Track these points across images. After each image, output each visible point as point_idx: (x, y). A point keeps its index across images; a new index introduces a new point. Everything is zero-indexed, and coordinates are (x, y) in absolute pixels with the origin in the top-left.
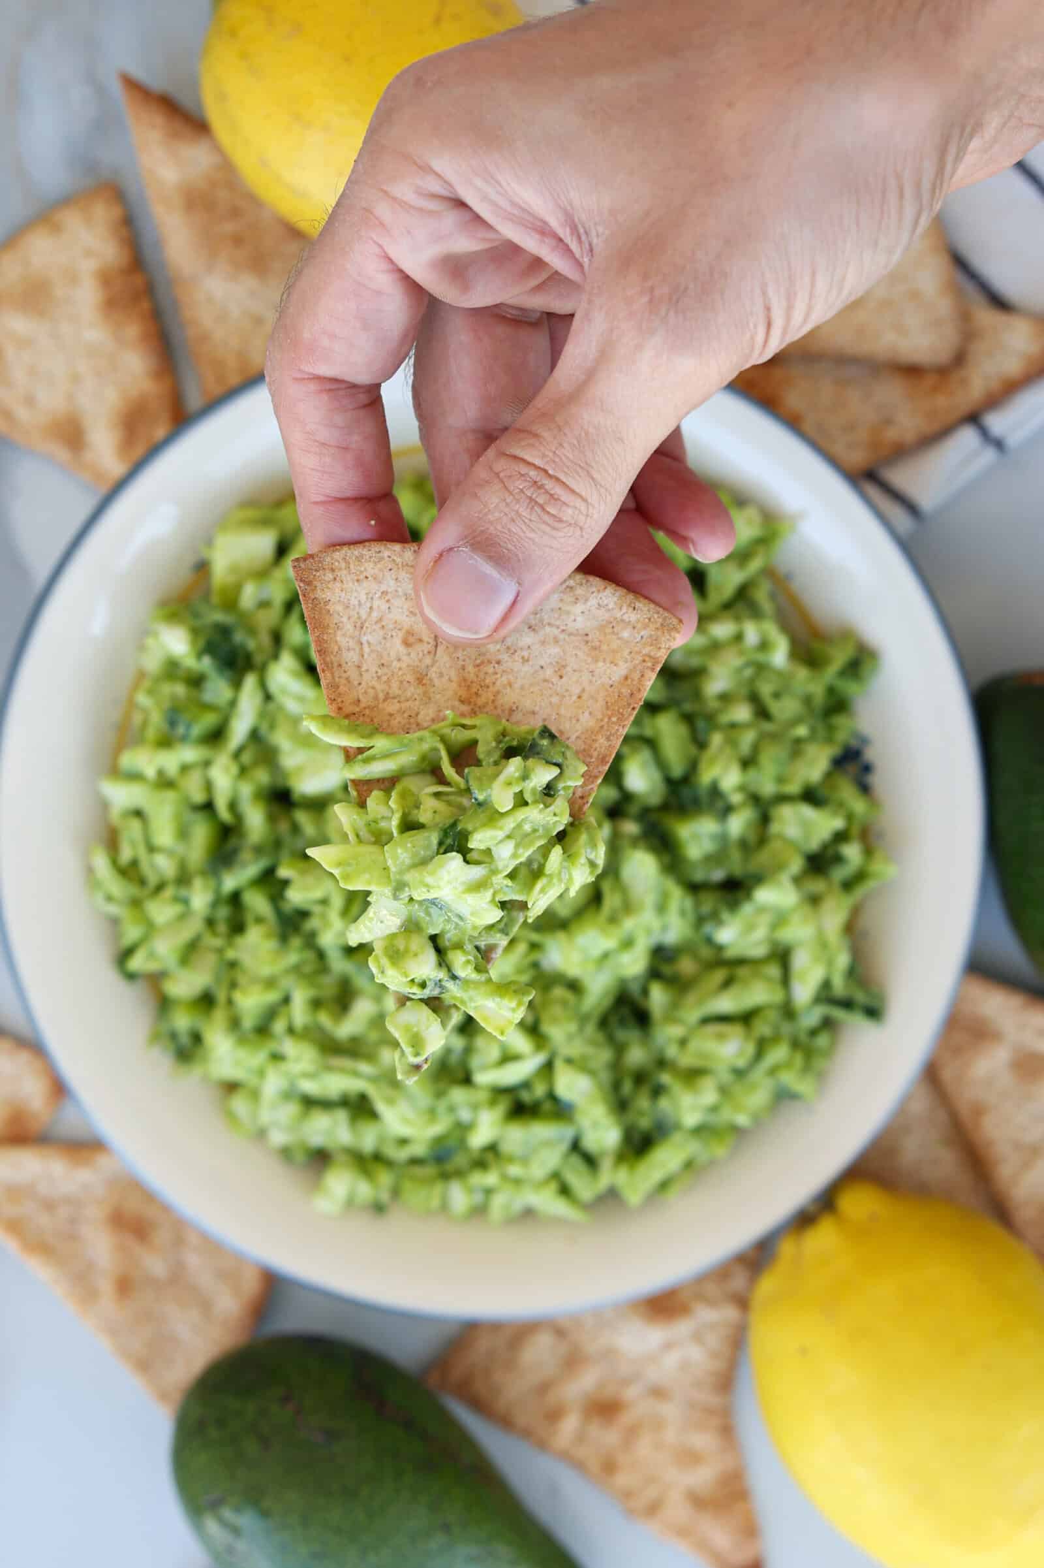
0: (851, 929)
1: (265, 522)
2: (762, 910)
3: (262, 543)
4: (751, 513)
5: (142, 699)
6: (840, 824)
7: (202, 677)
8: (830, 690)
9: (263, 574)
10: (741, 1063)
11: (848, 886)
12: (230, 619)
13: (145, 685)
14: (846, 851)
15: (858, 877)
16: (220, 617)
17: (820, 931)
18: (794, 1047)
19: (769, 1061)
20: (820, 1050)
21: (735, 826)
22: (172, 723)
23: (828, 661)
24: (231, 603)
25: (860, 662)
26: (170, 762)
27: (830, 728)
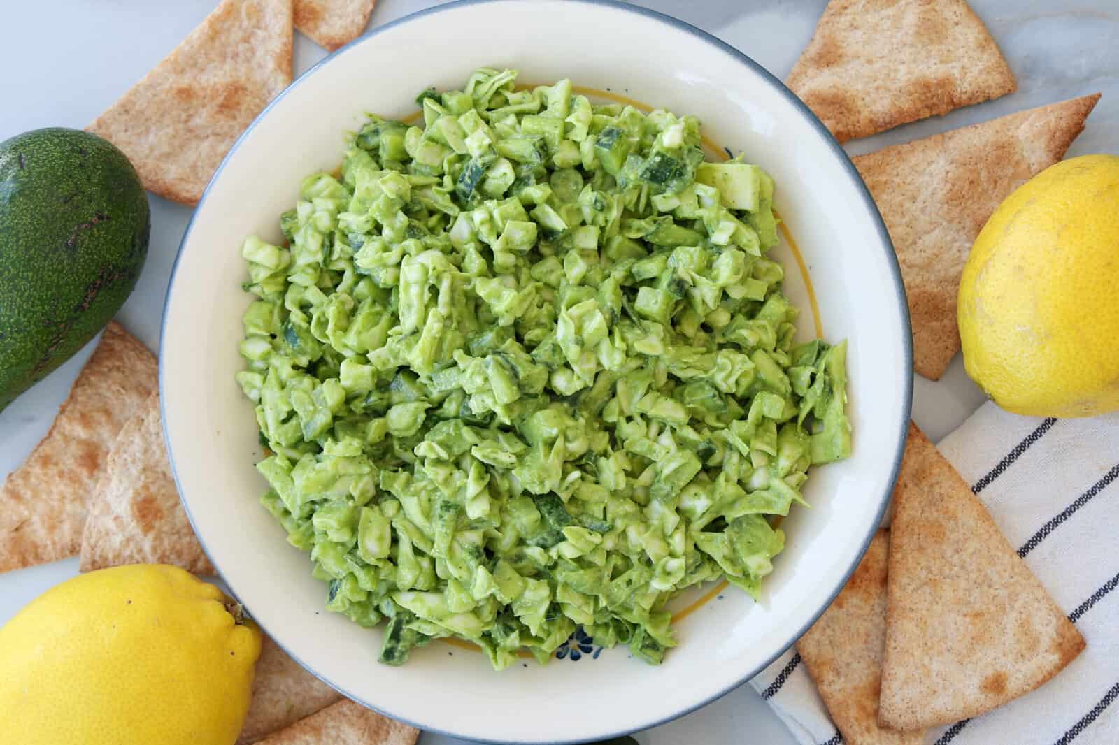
0: (454, 640)
1: (761, 201)
2: (471, 572)
3: (746, 201)
4: (768, 567)
5: (629, 109)
6: (533, 633)
7: (645, 156)
8: (635, 626)
9: (722, 201)
10: (360, 553)
11: (487, 636)
12: (688, 176)
13: (639, 112)
14: (515, 635)
15: (494, 646)
16: (690, 169)
17: (452, 614)
18: (369, 594)
19: (360, 574)
20: (365, 615)
21: (534, 553)
22: (610, 133)
23: (656, 626)
24: (699, 178)
25: (656, 650)
26: (580, 133)
27: (606, 625)
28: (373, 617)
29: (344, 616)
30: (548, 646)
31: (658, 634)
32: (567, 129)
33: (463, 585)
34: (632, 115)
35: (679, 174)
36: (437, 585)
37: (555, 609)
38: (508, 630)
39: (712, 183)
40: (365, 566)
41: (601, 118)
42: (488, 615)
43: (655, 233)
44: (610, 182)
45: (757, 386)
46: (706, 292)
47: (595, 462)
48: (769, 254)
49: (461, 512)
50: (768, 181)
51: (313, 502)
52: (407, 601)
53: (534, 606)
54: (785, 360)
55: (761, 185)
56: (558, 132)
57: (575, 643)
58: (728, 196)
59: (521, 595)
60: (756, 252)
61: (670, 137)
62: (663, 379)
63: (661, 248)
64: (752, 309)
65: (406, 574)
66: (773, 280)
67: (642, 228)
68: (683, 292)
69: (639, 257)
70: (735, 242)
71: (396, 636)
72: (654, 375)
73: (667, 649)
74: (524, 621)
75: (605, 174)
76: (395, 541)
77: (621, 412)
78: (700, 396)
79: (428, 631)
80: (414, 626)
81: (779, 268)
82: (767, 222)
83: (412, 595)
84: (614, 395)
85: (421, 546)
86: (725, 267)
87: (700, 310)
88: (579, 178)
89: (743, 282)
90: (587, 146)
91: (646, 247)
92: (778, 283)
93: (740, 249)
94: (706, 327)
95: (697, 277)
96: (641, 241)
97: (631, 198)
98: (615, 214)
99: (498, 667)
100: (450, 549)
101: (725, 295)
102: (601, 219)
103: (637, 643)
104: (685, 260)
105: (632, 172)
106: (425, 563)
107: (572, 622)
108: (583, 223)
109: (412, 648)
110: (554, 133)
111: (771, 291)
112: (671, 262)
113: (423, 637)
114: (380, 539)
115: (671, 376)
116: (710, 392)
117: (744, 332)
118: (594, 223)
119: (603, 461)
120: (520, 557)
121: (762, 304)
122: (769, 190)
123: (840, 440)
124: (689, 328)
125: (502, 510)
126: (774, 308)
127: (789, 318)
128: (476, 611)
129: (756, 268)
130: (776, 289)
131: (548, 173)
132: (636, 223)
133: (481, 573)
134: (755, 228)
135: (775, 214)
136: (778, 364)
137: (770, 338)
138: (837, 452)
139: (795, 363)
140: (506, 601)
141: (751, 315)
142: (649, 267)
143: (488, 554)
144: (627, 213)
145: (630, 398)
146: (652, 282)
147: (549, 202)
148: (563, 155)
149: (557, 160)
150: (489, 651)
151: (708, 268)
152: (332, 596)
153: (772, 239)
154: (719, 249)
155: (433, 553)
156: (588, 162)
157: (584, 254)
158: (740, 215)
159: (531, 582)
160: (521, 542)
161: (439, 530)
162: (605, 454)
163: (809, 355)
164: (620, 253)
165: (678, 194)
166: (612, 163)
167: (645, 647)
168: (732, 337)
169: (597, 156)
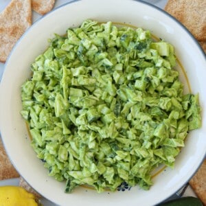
0: (85, 186)
1: (170, 53)
2: (90, 165)
3: (165, 53)
5: (129, 28)
6: (110, 183)
7: (135, 42)
8: (141, 179)
9: (158, 53)
10: (59, 158)
11: (96, 184)
12: (148, 48)
13: (132, 29)
14: (104, 184)
15: (98, 186)
16: (148, 45)
17: (85, 178)
18: (61, 171)
19: (58, 164)
20: (59, 177)
21: (109, 159)
22: (124, 36)
23: (147, 179)
24: (151, 47)
25: (147, 186)
26: (114, 38)
27: (132, 180)
28: (62, 178)
29: (53, 177)
30: (114, 187)
31: (147, 181)
32: (111, 37)
33: (88, 169)
34: (130, 30)
35: (145, 47)
36: (81, 169)
37: (116, 176)
38: (102, 182)
39: (155, 49)
40: (60, 162)
41: (121, 32)
42: (95, 178)
43: (140, 64)
44: (125, 50)
45: (173, 108)
46: (155, 81)
47: (126, 132)
48: (173, 68)
49: (87, 146)
50: (172, 47)
51: (46, 141)
52: (71, 173)
53: (110, 175)
54: (180, 100)
55: (170, 48)
56: (108, 37)
57: (123, 186)
58: (160, 52)
59: (105, 172)
60: (169, 68)
61: (142, 37)
62: (144, 107)
63: (142, 68)
64: (170, 85)
65: (72, 165)
66: (175, 76)
67: (136, 63)
68: (149, 81)
69: (135, 72)
70: (163, 65)
71: (69, 185)
72: (142, 106)
73: (150, 186)
74: (107, 180)
75: (124, 48)
76: (69, 155)
77: (132, 117)
78: (156, 112)
79: (78, 182)
80: (74, 181)
81: (177, 72)
82: (172, 59)
83: (73, 172)
84: (130, 112)
85: (76, 157)
86: (161, 73)
87: (154, 86)
88: (115, 49)
89: (166, 77)
90: (118, 40)
91: (137, 69)
92: (177, 77)
93: (165, 67)
94: (156, 91)
95: (153, 77)
96: (135, 67)
97: (131, 55)
98: (127, 60)
99: (99, 192)
100: (84, 158)
101: (161, 81)
102: (123, 61)
103: (141, 185)
104: (149, 71)
105: (132, 47)
106: (77, 162)
107: (122, 179)
108: (118, 63)
109: (74, 188)
110: (107, 38)
111: (175, 80)
112: (145, 72)
113: (77, 184)
114: (65, 155)
115: (147, 106)
116: (159, 110)
117: (168, 92)
118: (121, 63)
119: (128, 132)
120: (105, 161)
121: (173, 83)
122: (172, 50)
123: (198, 123)
124: (151, 92)
125: (99, 146)
126: (176, 84)
127: (181, 87)
128: (92, 177)
129: (170, 73)
130: (177, 79)
131: (106, 49)
132: (134, 62)
133: (93, 165)
134: (169, 61)
135: (175, 56)
136: (178, 101)
137: (175, 93)
138: (197, 126)
139: (183, 100)
140: (101, 174)
141: (170, 87)
142: (138, 74)
143: (95, 159)
144: (130, 59)
145: (135, 113)
146: (139, 78)
147: (107, 57)
148: (110, 44)
149: (109, 45)
150: (96, 188)
151: (156, 74)
152: (50, 171)
153: (174, 64)
154: (159, 68)
155: (79, 159)
156: (118, 45)
157: (118, 72)
158: (164, 57)
159: (108, 168)
160: (105, 156)
161: (81, 152)
162: (128, 130)
163: (187, 98)
164: (129, 70)
165: (145, 53)
166: (125, 45)
167: (144, 185)
168: (164, 94)
169: (121, 43)
